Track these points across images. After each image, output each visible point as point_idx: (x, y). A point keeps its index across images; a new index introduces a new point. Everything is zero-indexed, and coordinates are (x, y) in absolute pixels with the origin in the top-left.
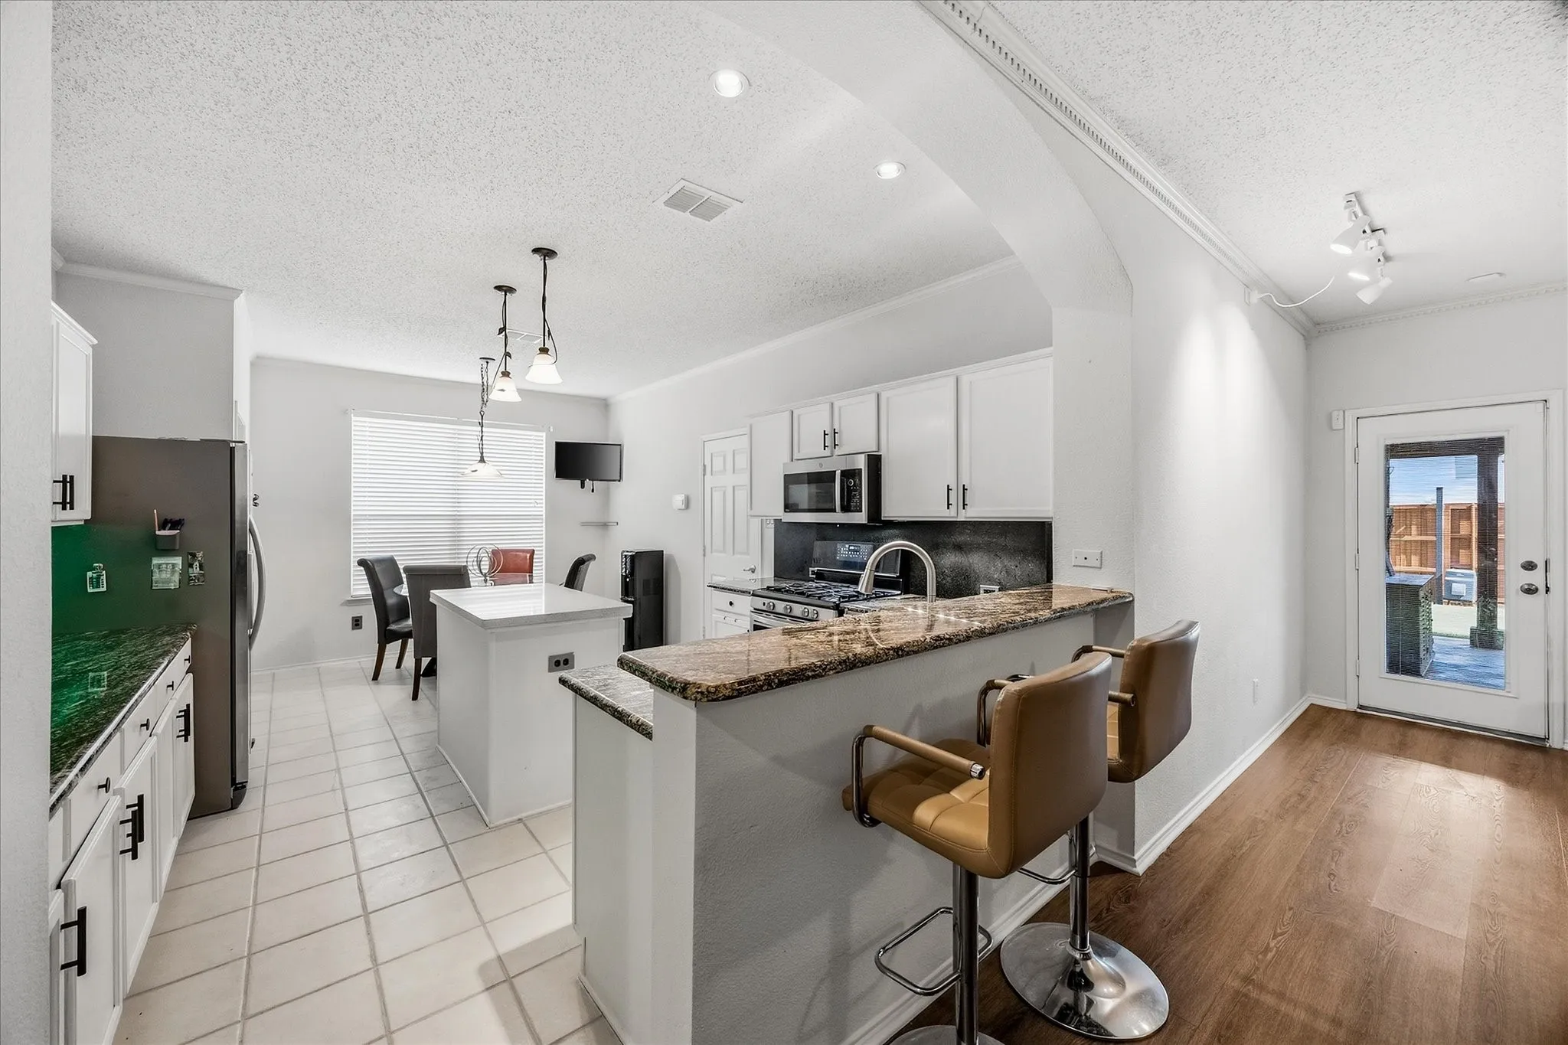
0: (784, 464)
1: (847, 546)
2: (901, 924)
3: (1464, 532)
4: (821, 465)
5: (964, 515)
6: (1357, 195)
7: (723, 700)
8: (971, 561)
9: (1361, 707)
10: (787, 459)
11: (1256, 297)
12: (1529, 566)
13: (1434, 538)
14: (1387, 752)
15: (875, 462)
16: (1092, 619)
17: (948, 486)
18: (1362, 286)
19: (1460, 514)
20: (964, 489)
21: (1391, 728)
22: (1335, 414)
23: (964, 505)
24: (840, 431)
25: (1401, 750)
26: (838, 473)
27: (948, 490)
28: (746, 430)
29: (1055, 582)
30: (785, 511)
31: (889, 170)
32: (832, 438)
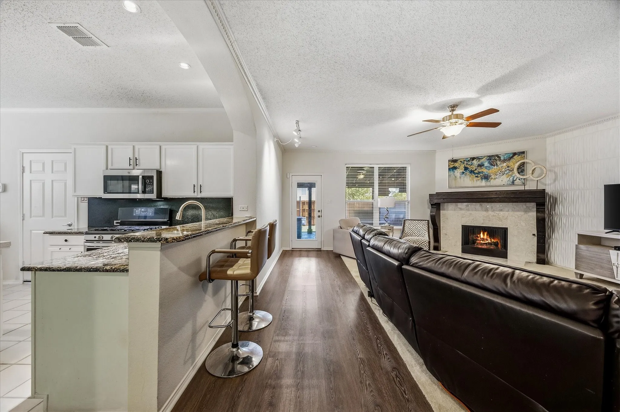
0: (103, 170)
1: (140, 209)
2: (208, 321)
3: (304, 208)
4: (129, 173)
5: (200, 195)
6: (298, 121)
7: (182, 241)
8: (200, 212)
9: (292, 249)
10: (105, 168)
11: (276, 140)
12: (319, 211)
13: (299, 209)
14: (298, 257)
15: (159, 173)
16: (245, 226)
17: (194, 185)
18: (296, 143)
19: (304, 203)
20: (201, 186)
21: (298, 252)
22: (288, 174)
23: (201, 192)
24: (139, 158)
25: (300, 256)
26: (141, 177)
27: (194, 186)
28: (72, 151)
29: (234, 216)
30: (104, 193)
31: (184, 66)
32: (135, 162)
